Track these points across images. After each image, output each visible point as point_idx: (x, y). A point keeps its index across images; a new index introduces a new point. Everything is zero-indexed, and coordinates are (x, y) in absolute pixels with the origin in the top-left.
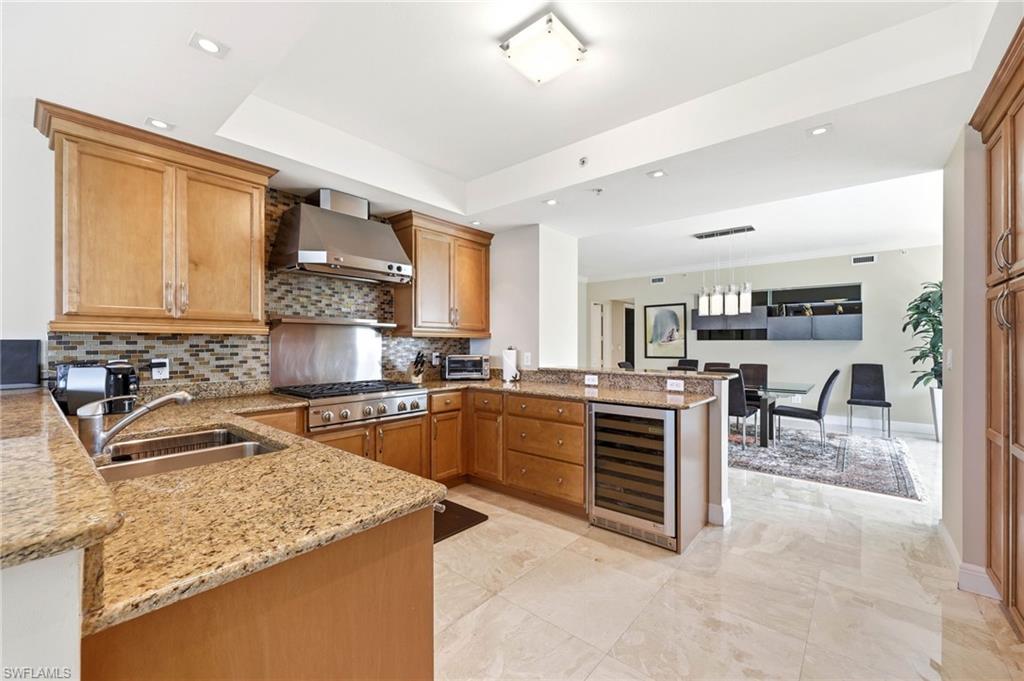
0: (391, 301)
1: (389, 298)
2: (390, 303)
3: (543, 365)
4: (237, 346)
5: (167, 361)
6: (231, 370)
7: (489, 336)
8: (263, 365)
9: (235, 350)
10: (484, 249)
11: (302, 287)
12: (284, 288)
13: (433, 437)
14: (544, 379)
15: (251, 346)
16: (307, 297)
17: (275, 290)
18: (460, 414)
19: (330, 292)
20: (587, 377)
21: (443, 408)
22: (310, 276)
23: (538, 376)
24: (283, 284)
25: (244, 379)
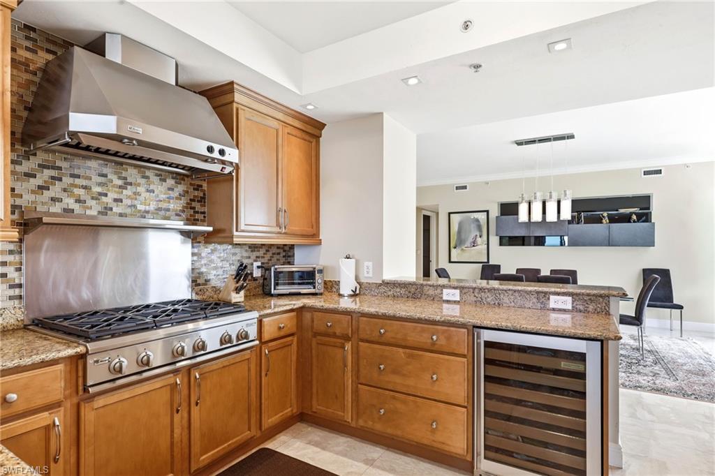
0: (203, 198)
1: (201, 195)
2: (202, 200)
3: (388, 276)
7: (319, 243)
8: (11, 287)
10: (314, 141)
11: (76, 172)
12: (48, 173)
13: (263, 374)
14: (389, 293)
16: (85, 187)
17: (34, 176)
18: (295, 339)
19: (120, 182)
20: (445, 291)
21: (276, 335)
22: (89, 158)
23: (383, 289)
24: (48, 168)
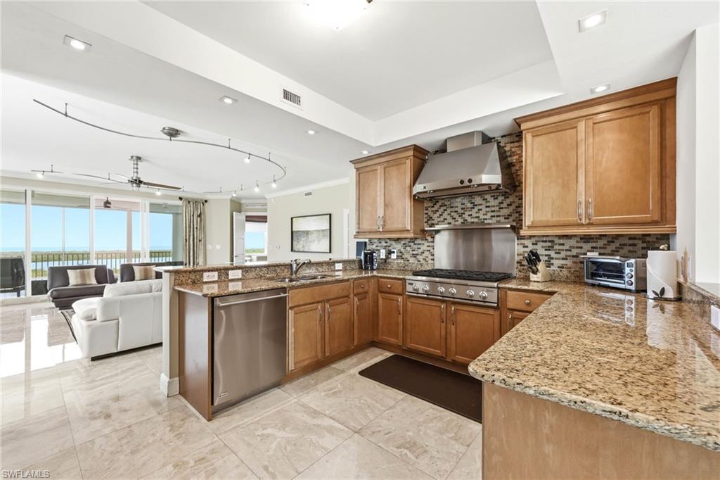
4: (420, 244)
5: (395, 250)
6: (418, 257)
9: (419, 246)
15: (426, 244)
16: (456, 212)
25: (422, 262)
